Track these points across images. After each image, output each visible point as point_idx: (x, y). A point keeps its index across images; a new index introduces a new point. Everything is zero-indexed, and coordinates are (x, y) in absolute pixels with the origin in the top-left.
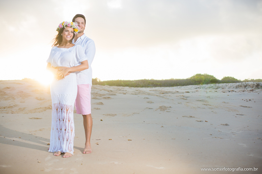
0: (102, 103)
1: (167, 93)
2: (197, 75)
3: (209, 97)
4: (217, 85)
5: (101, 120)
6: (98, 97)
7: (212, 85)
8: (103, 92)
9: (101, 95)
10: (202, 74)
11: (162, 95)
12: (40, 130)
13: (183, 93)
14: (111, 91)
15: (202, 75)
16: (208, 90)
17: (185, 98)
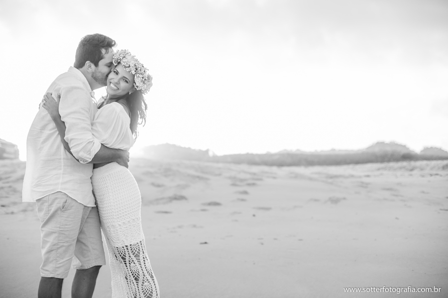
0: (245, 193)
1: (336, 177)
2: (378, 143)
3: (399, 184)
4: (413, 163)
5: (254, 216)
6: (238, 183)
7: (405, 164)
8: (242, 176)
9: (242, 180)
10: (386, 142)
11: (330, 180)
12: (180, 227)
13: (360, 177)
14: (254, 174)
15: (387, 144)
16: (399, 173)
17: (364, 185)
